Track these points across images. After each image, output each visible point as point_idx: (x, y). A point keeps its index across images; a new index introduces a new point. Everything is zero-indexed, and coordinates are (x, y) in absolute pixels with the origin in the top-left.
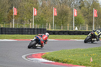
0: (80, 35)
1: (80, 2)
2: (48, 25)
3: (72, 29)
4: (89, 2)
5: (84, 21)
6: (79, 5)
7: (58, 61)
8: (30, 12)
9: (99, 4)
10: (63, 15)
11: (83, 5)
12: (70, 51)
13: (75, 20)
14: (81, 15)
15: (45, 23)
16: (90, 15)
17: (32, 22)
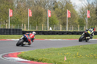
0: (55, 34)
1: (54, 4)
2: (24, 25)
3: (47, 29)
4: (62, 4)
5: (58, 21)
6: (53, 6)
7: (33, 60)
8: (6, 13)
9: (72, 5)
10: (38, 16)
11: (57, 7)
12: (45, 50)
13: (49, 21)
14: (55, 16)
15: (20, 24)
16: (63, 16)
17: (8, 23)
